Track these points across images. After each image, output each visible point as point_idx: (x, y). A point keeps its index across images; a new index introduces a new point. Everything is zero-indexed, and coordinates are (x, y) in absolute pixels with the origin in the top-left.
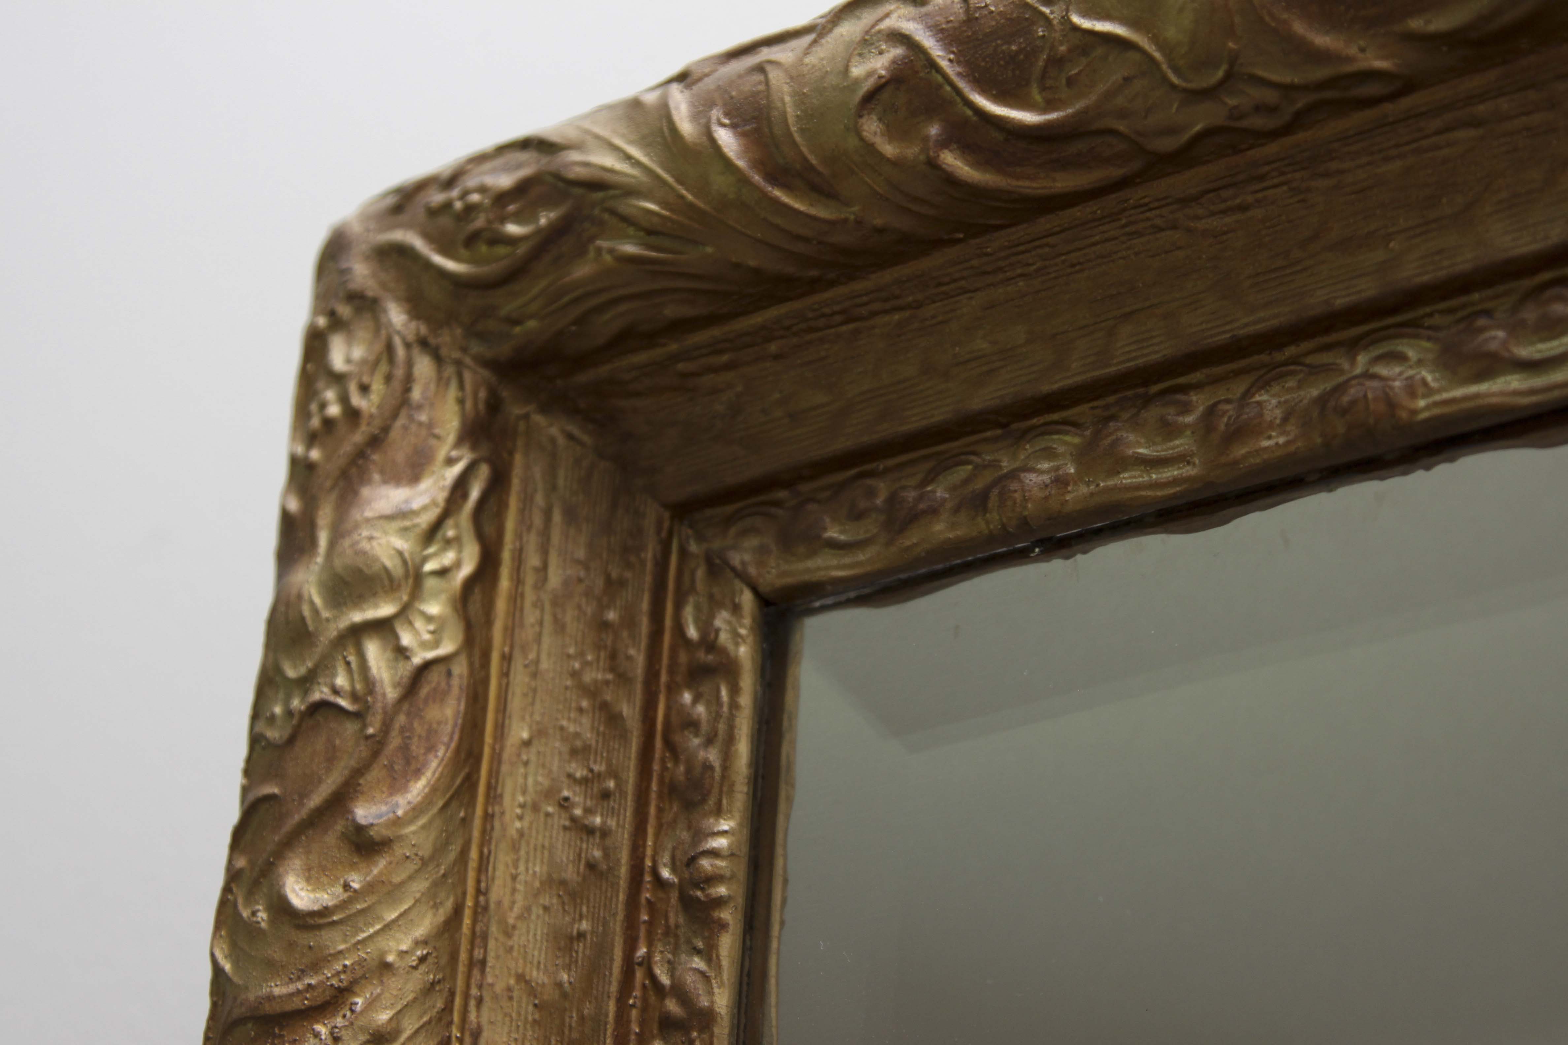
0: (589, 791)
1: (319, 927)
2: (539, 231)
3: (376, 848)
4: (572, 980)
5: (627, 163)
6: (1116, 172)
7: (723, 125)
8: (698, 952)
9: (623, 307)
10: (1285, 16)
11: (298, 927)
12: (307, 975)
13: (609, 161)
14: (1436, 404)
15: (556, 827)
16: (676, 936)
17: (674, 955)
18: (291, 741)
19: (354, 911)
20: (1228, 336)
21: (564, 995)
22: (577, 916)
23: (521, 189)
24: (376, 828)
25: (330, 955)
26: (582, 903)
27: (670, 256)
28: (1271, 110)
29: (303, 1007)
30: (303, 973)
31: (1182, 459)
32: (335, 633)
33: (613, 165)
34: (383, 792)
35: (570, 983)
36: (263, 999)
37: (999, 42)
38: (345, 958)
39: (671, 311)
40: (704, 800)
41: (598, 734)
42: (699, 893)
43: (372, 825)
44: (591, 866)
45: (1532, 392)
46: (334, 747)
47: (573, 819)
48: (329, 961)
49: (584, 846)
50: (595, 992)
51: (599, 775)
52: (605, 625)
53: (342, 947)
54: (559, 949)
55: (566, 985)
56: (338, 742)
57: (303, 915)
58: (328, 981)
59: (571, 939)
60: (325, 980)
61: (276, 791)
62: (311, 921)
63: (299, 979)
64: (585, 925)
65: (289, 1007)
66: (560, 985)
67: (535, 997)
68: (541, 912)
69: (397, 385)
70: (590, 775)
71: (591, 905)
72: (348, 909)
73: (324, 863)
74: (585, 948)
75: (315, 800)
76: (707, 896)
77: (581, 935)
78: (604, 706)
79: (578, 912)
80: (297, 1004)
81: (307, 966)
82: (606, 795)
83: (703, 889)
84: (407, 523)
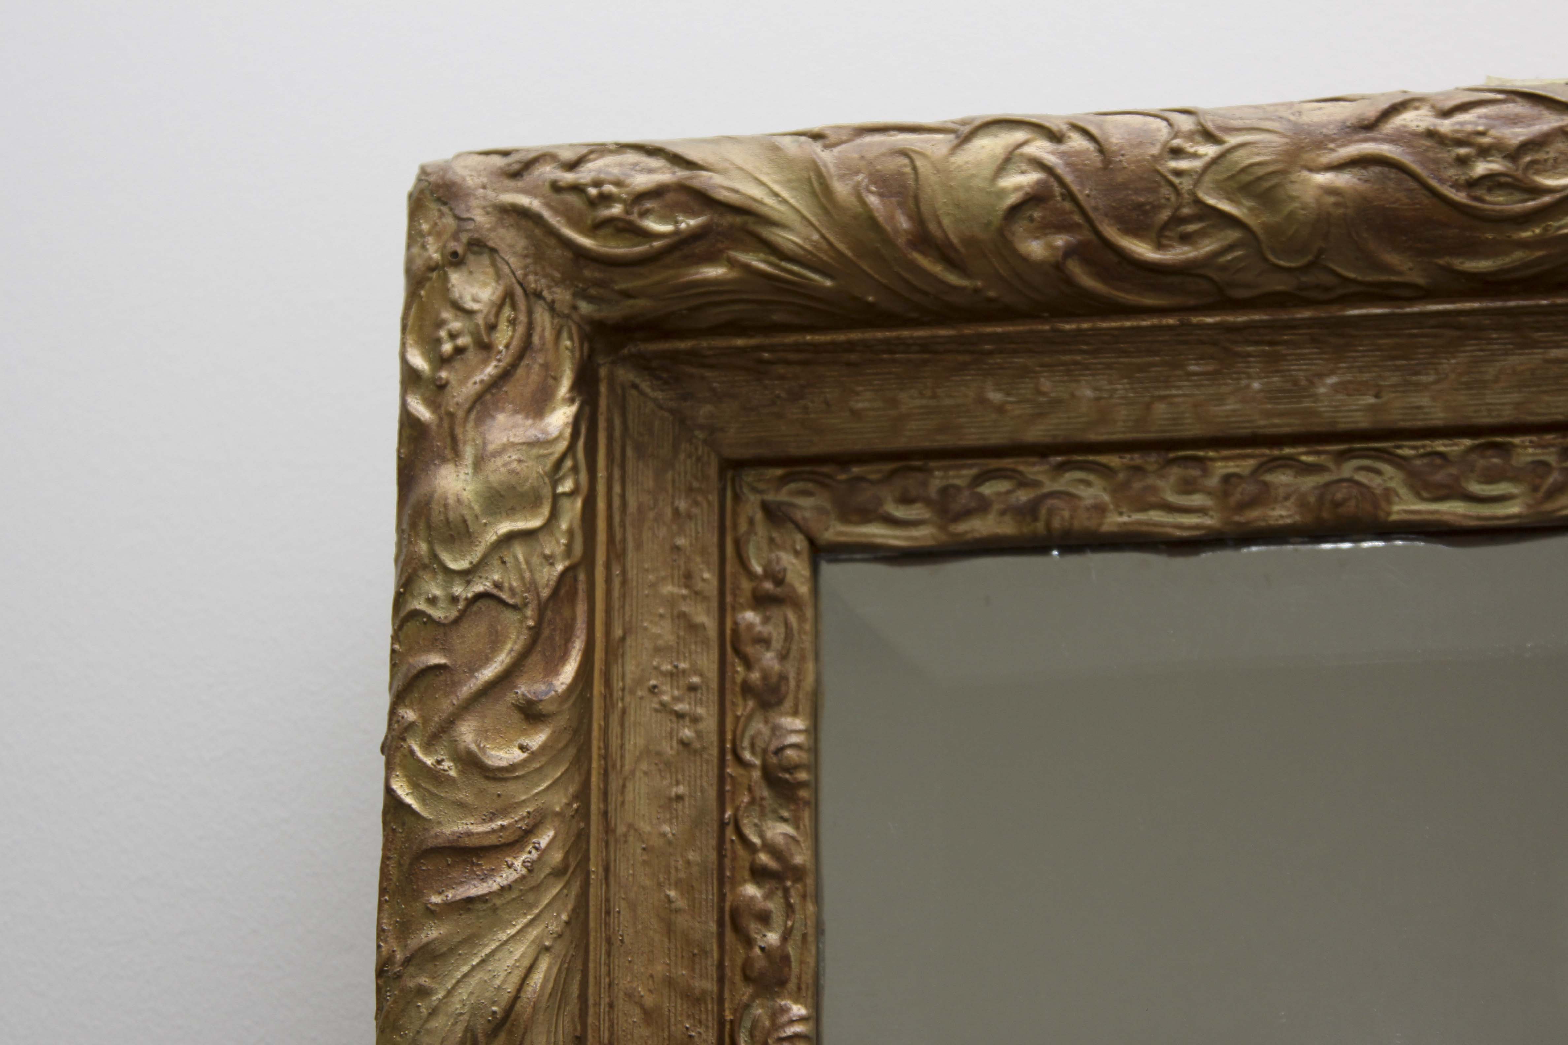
0: (675, 684)
1: (505, 780)
2: (677, 232)
3: (542, 719)
4: (674, 832)
5: (774, 200)
6: (1192, 302)
7: (872, 193)
8: (784, 820)
9: (736, 307)
10: (1365, 235)
11: (487, 778)
12: (498, 817)
13: (757, 192)
14: (1406, 512)
15: (648, 708)
16: (762, 807)
17: (760, 820)
18: (457, 621)
19: (532, 769)
20: (1249, 431)
21: (670, 843)
22: (674, 782)
23: (658, 192)
24: (544, 703)
25: (516, 803)
26: (677, 772)
27: (795, 279)
28: (1327, 289)
29: (498, 844)
30: (493, 817)
31: (1201, 511)
32: (494, 538)
33: (762, 198)
34: (540, 673)
35: (673, 834)
36: (462, 834)
37: (1130, 192)
38: (528, 807)
39: (776, 317)
40: (780, 702)
41: (678, 637)
42: (787, 776)
43: (541, 701)
44: (685, 744)
45: (1479, 518)
46: (497, 632)
47: (663, 704)
48: (515, 808)
49: (675, 726)
50: (698, 843)
51: (684, 671)
52: (677, 549)
53: (523, 797)
54: (660, 807)
55: (670, 835)
56: (499, 628)
57: (494, 769)
58: (516, 824)
59: (670, 799)
60: (514, 823)
61: (442, 660)
62: (499, 775)
63: (491, 820)
64: (681, 790)
65: (486, 842)
66: (664, 835)
67: (643, 842)
68: (642, 775)
69: (521, 329)
70: (675, 670)
71: (687, 773)
72: (528, 767)
73: (498, 727)
74: (684, 807)
75: (488, 673)
76: (795, 779)
77: (679, 798)
78: (683, 616)
79: (674, 779)
80: (493, 840)
81: (497, 811)
82: (693, 688)
83: (791, 773)
84: (542, 451)
